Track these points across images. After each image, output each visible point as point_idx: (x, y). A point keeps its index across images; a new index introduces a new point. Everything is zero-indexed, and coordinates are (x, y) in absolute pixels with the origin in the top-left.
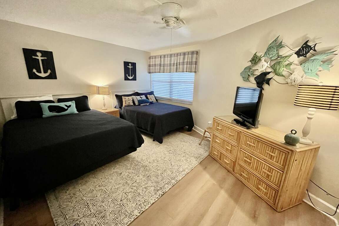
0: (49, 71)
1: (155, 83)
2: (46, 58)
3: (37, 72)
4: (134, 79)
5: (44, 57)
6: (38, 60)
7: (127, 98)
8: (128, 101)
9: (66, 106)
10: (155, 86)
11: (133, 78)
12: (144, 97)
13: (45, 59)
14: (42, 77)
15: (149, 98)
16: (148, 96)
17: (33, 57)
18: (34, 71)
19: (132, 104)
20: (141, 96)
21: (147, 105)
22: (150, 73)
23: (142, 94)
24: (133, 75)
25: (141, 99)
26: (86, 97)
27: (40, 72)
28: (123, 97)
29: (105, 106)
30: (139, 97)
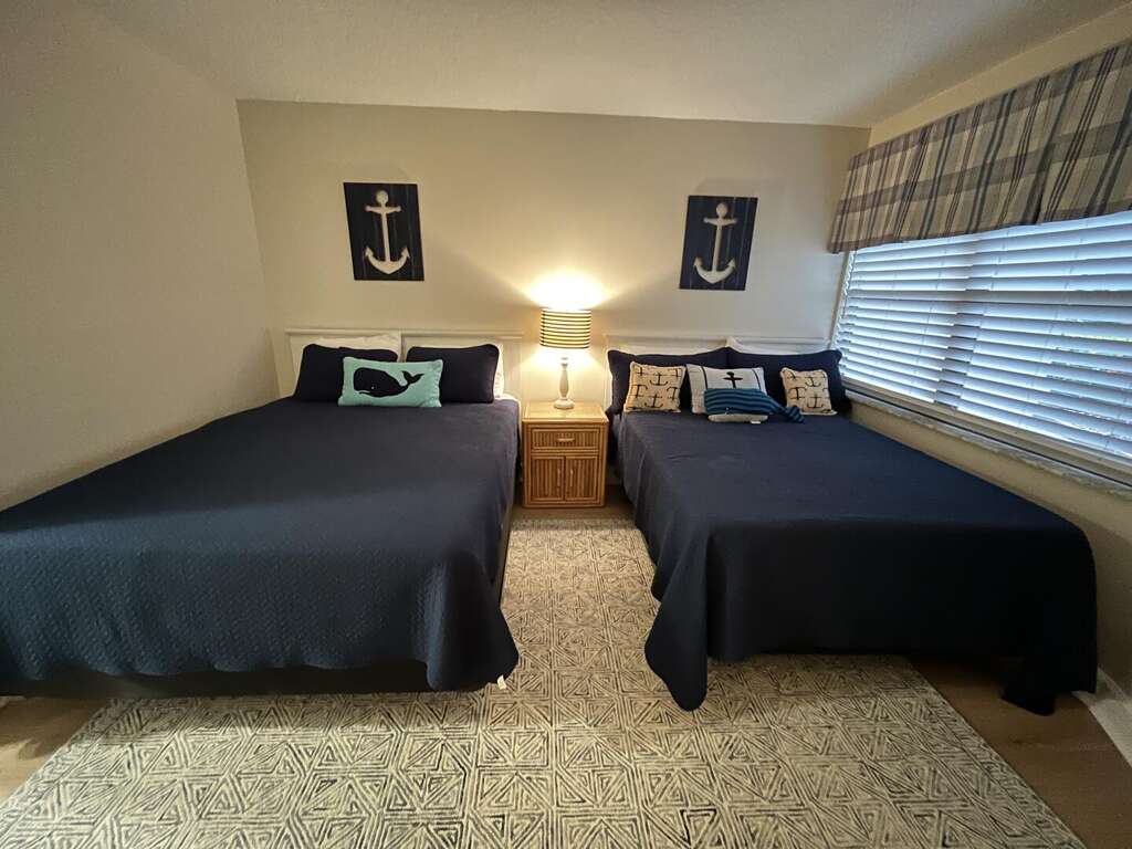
0: (405, 254)
1: (861, 306)
2: (398, 209)
3: (375, 256)
4: (736, 282)
5: (396, 206)
6: (379, 216)
7: (651, 370)
8: (653, 390)
9: (406, 375)
10: (857, 323)
11: (726, 279)
12: (752, 379)
13: (396, 212)
14: (385, 274)
15: (788, 384)
16: (786, 373)
17: (369, 209)
18: (369, 253)
19: (674, 405)
20: (737, 372)
21: (748, 423)
22: (835, 247)
23: (750, 361)
24: (732, 264)
25: (729, 385)
26: (490, 353)
27: (381, 258)
28: (634, 367)
29: (565, 396)
30: (724, 372)
